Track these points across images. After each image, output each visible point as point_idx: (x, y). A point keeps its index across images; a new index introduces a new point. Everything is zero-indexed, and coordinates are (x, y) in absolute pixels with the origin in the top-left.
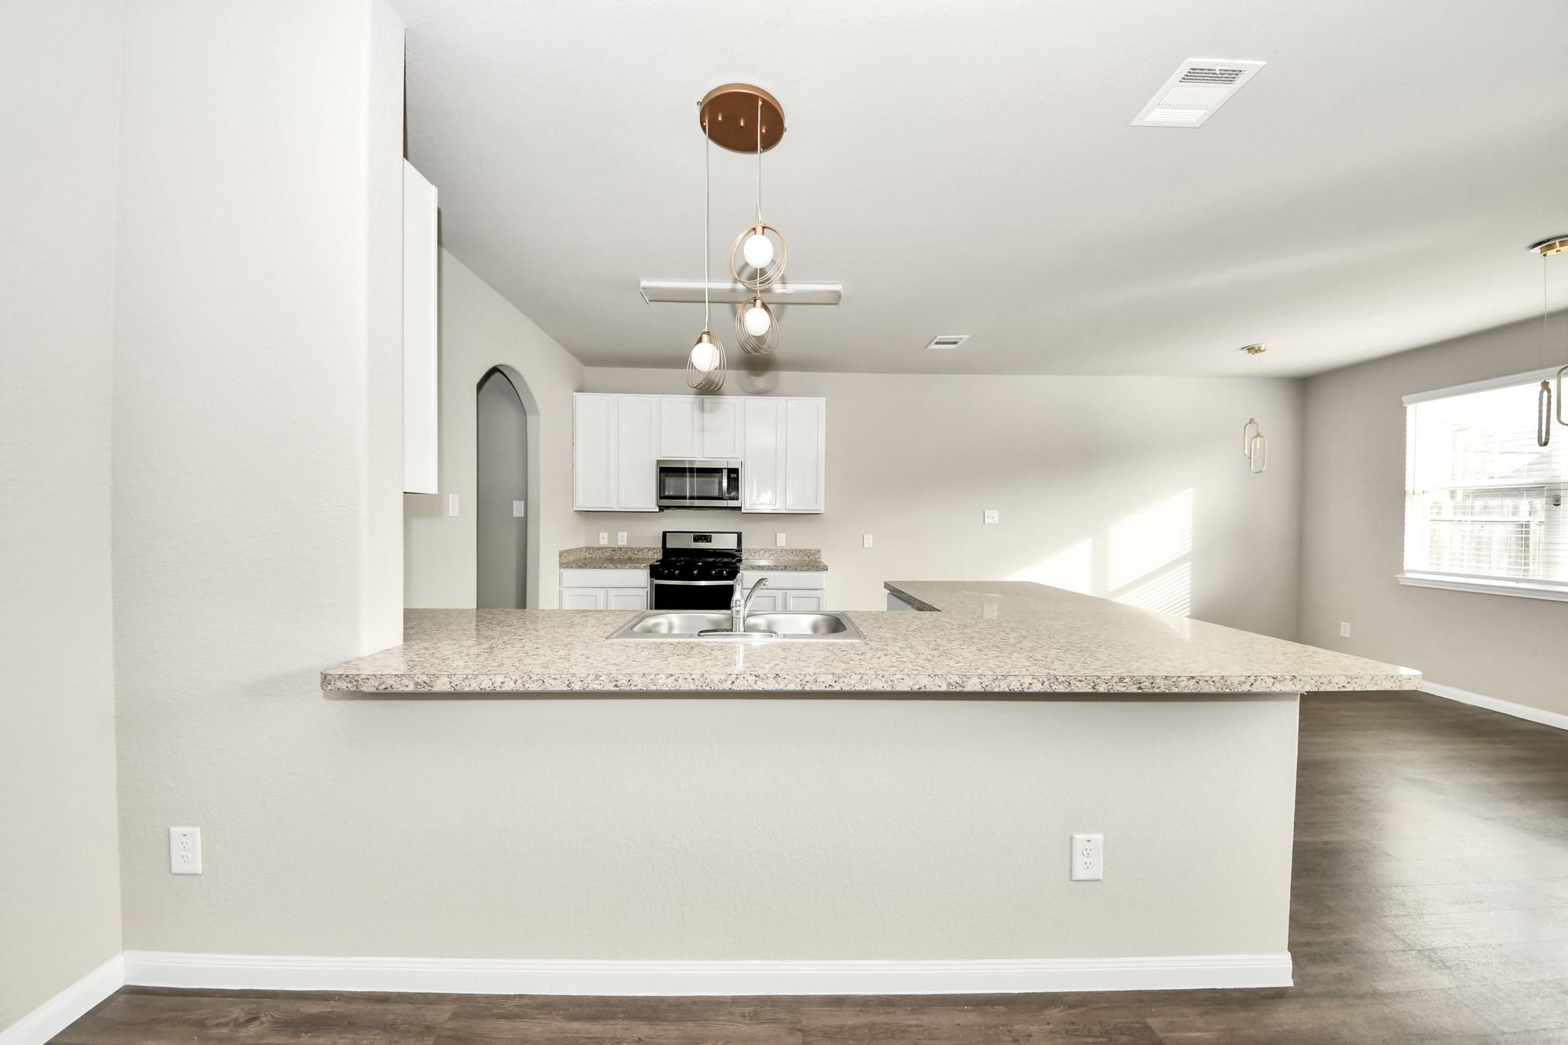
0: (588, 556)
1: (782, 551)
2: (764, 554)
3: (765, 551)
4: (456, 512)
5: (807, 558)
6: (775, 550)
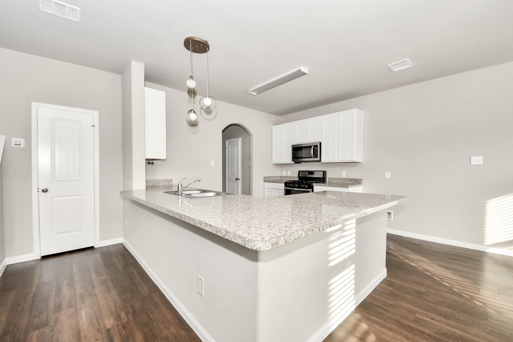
0: (280, 179)
1: (344, 179)
2: (336, 180)
3: (337, 179)
4: (214, 164)
5: (355, 183)
6: (341, 178)
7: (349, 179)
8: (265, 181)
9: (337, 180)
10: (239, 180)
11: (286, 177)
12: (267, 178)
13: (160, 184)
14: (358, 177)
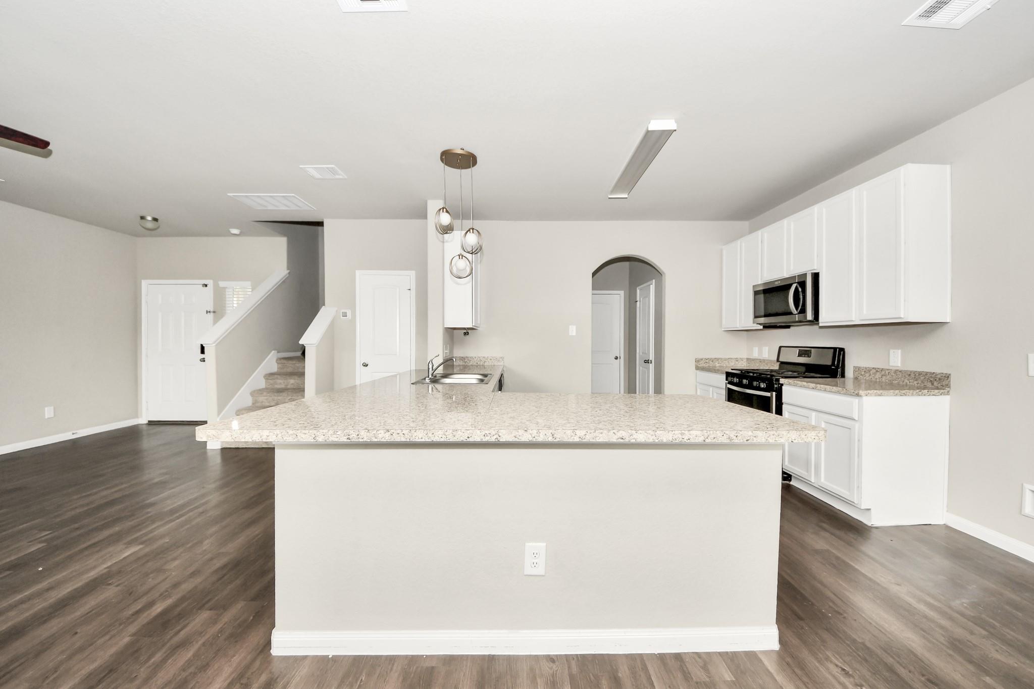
1: (896, 371)
2: (875, 374)
3: (877, 370)
4: (574, 334)
5: (929, 385)
6: (888, 370)
7: (911, 372)
8: (697, 368)
9: (878, 375)
10: (651, 363)
11: (758, 361)
12: (707, 361)
13: (486, 364)
14: (937, 368)
